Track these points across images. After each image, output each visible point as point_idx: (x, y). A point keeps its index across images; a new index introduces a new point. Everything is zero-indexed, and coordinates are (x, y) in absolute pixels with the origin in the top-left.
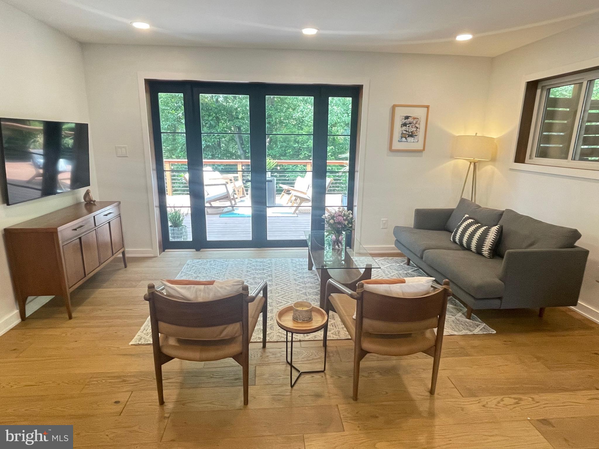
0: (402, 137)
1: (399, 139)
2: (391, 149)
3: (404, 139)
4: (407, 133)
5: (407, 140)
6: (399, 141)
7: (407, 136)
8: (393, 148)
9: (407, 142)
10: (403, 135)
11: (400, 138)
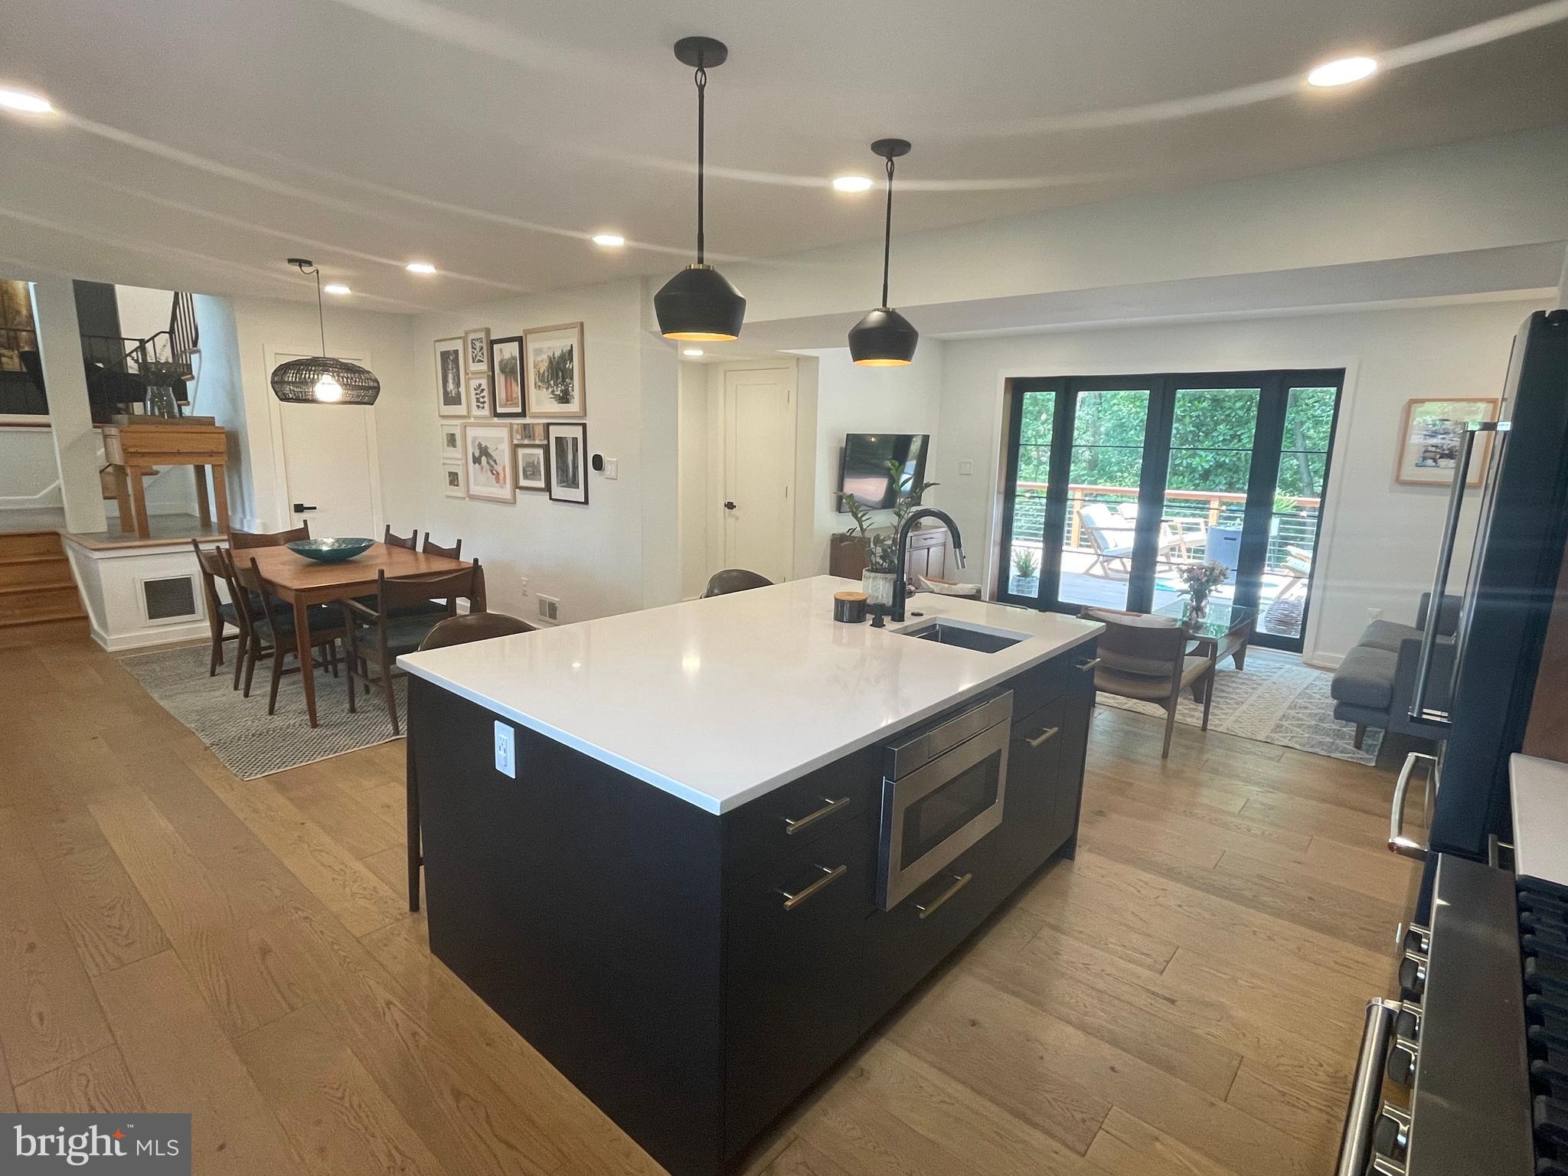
0: (1424, 459)
1: (1418, 462)
2: (1399, 481)
3: (1430, 462)
4: (1438, 450)
5: (1437, 463)
6: (1417, 465)
7: (1438, 456)
8: (1403, 477)
9: (1438, 467)
10: (1427, 454)
11: (1421, 459)
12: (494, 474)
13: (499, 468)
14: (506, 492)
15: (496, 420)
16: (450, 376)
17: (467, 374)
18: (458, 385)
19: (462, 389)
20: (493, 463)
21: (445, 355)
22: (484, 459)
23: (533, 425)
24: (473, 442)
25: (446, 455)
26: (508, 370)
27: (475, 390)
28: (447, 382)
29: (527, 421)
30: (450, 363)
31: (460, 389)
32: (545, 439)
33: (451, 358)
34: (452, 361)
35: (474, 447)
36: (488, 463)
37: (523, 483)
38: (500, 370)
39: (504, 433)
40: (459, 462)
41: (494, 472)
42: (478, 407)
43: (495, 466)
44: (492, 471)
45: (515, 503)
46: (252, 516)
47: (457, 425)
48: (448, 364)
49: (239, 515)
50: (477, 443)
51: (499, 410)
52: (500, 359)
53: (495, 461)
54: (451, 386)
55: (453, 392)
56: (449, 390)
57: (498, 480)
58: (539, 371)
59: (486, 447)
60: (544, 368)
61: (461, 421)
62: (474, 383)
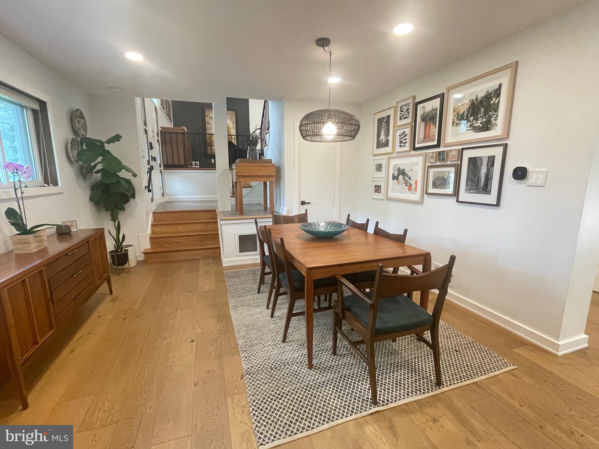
12: (407, 186)
13: (413, 182)
14: (416, 196)
15: (413, 152)
16: (383, 131)
17: (394, 127)
18: (388, 135)
19: (390, 138)
20: (407, 179)
21: (380, 121)
22: (401, 177)
23: (448, 152)
24: (394, 167)
25: (374, 176)
26: (428, 119)
27: (400, 136)
28: (380, 135)
29: (441, 149)
30: (384, 124)
31: (388, 138)
32: (458, 160)
33: (385, 121)
34: (385, 122)
35: (394, 170)
36: (404, 179)
37: (431, 190)
38: (421, 120)
39: (420, 160)
40: (383, 180)
41: (408, 184)
42: (401, 146)
43: (409, 181)
44: (406, 184)
45: (422, 203)
46: (283, 206)
47: (384, 159)
48: (382, 125)
49: (279, 206)
50: (397, 167)
51: (417, 146)
52: (422, 113)
53: (410, 178)
54: (383, 137)
55: (384, 140)
56: (381, 139)
57: (410, 189)
58: (458, 114)
59: (404, 170)
60: (465, 109)
61: (387, 156)
62: (399, 132)
